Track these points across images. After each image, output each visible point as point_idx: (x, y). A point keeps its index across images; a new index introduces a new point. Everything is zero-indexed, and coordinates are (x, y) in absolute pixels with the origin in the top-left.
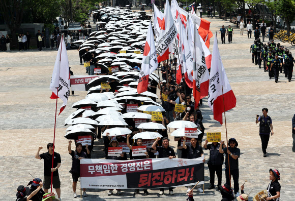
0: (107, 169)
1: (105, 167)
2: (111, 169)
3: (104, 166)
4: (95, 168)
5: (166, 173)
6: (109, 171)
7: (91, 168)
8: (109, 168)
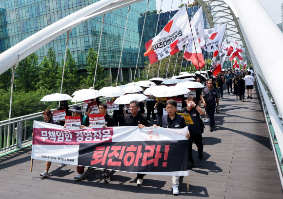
0: (61, 136)
1: (59, 134)
2: (66, 136)
3: (57, 132)
4: (48, 135)
5: (129, 149)
6: (63, 138)
7: (44, 134)
8: (63, 135)
